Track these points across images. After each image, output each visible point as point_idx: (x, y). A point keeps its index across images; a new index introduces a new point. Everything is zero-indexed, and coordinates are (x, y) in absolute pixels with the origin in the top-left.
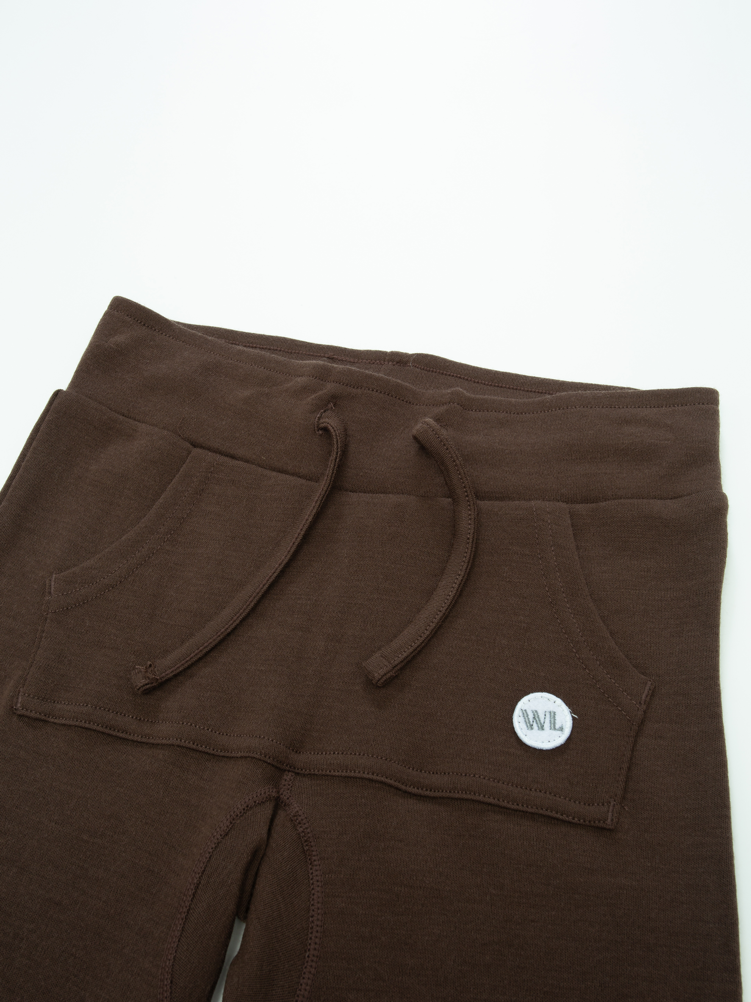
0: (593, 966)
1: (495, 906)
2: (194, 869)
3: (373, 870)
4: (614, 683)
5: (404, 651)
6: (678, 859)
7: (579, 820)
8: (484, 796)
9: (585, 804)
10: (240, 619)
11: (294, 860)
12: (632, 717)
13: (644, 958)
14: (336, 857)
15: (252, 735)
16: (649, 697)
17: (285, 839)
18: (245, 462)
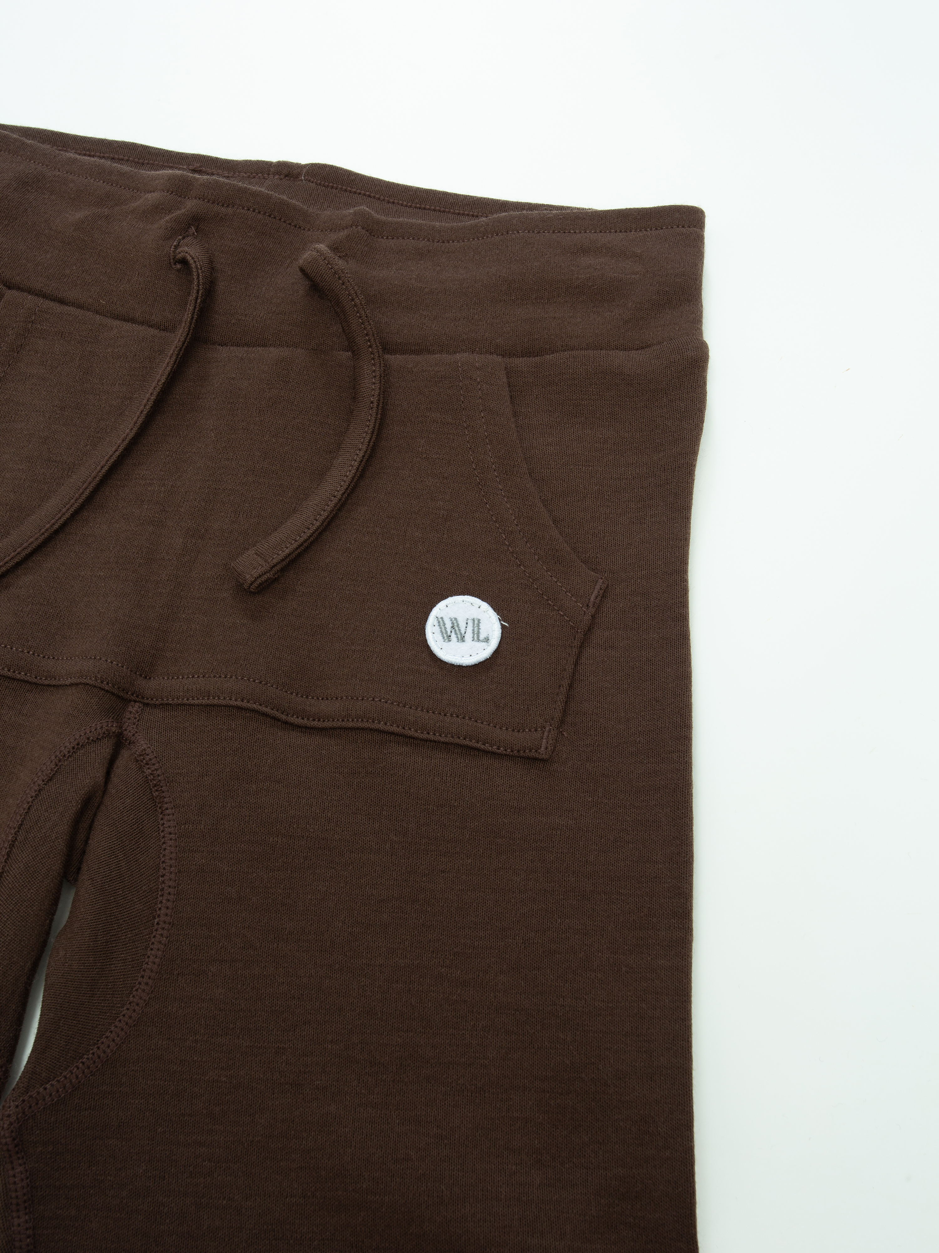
0: (516, 920)
1: (396, 856)
2: (8, 823)
3: (242, 819)
4: (556, 582)
5: (285, 547)
6: (625, 792)
7: (506, 750)
8: (386, 724)
9: (513, 730)
10: (70, 512)
11: (140, 809)
12: (576, 623)
13: (578, 907)
14: (194, 804)
15: (85, 656)
16: (599, 599)
17: (128, 783)
18: (77, 308)
